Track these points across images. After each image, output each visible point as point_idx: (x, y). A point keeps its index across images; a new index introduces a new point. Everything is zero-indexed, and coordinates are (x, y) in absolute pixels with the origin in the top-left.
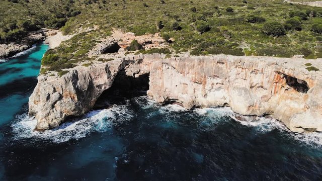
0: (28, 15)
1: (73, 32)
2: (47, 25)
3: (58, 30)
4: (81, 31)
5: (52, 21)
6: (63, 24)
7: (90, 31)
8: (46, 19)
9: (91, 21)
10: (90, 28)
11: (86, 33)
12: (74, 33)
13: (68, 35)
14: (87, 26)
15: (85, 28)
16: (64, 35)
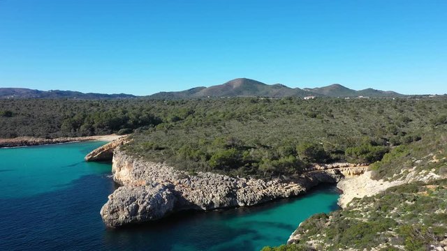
0: (322, 137)
1: (395, 175)
2: (350, 155)
3: (367, 168)
4: (411, 176)
5: (358, 149)
6: (380, 156)
7: (436, 182)
8: (351, 144)
9: (443, 156)
10: (436, 173)
11: (422, 184)
12: (396, 178)
13: (381, 181)
14: (430, 167)
15: (424, 172)
16: (373, 179)
